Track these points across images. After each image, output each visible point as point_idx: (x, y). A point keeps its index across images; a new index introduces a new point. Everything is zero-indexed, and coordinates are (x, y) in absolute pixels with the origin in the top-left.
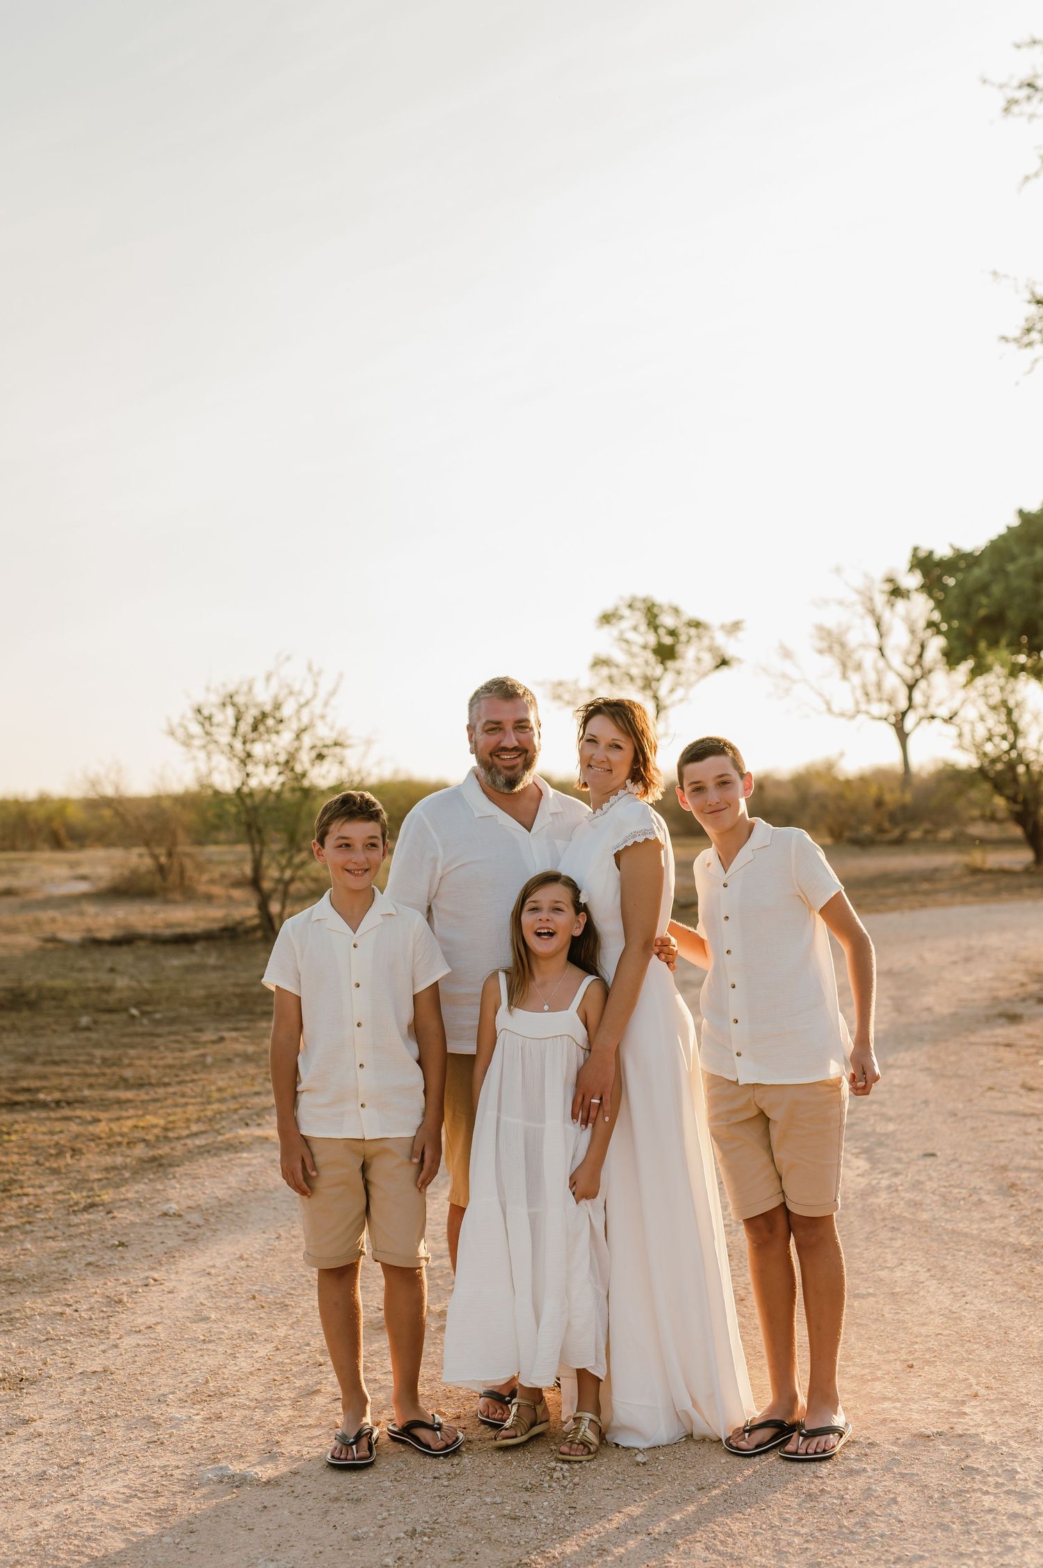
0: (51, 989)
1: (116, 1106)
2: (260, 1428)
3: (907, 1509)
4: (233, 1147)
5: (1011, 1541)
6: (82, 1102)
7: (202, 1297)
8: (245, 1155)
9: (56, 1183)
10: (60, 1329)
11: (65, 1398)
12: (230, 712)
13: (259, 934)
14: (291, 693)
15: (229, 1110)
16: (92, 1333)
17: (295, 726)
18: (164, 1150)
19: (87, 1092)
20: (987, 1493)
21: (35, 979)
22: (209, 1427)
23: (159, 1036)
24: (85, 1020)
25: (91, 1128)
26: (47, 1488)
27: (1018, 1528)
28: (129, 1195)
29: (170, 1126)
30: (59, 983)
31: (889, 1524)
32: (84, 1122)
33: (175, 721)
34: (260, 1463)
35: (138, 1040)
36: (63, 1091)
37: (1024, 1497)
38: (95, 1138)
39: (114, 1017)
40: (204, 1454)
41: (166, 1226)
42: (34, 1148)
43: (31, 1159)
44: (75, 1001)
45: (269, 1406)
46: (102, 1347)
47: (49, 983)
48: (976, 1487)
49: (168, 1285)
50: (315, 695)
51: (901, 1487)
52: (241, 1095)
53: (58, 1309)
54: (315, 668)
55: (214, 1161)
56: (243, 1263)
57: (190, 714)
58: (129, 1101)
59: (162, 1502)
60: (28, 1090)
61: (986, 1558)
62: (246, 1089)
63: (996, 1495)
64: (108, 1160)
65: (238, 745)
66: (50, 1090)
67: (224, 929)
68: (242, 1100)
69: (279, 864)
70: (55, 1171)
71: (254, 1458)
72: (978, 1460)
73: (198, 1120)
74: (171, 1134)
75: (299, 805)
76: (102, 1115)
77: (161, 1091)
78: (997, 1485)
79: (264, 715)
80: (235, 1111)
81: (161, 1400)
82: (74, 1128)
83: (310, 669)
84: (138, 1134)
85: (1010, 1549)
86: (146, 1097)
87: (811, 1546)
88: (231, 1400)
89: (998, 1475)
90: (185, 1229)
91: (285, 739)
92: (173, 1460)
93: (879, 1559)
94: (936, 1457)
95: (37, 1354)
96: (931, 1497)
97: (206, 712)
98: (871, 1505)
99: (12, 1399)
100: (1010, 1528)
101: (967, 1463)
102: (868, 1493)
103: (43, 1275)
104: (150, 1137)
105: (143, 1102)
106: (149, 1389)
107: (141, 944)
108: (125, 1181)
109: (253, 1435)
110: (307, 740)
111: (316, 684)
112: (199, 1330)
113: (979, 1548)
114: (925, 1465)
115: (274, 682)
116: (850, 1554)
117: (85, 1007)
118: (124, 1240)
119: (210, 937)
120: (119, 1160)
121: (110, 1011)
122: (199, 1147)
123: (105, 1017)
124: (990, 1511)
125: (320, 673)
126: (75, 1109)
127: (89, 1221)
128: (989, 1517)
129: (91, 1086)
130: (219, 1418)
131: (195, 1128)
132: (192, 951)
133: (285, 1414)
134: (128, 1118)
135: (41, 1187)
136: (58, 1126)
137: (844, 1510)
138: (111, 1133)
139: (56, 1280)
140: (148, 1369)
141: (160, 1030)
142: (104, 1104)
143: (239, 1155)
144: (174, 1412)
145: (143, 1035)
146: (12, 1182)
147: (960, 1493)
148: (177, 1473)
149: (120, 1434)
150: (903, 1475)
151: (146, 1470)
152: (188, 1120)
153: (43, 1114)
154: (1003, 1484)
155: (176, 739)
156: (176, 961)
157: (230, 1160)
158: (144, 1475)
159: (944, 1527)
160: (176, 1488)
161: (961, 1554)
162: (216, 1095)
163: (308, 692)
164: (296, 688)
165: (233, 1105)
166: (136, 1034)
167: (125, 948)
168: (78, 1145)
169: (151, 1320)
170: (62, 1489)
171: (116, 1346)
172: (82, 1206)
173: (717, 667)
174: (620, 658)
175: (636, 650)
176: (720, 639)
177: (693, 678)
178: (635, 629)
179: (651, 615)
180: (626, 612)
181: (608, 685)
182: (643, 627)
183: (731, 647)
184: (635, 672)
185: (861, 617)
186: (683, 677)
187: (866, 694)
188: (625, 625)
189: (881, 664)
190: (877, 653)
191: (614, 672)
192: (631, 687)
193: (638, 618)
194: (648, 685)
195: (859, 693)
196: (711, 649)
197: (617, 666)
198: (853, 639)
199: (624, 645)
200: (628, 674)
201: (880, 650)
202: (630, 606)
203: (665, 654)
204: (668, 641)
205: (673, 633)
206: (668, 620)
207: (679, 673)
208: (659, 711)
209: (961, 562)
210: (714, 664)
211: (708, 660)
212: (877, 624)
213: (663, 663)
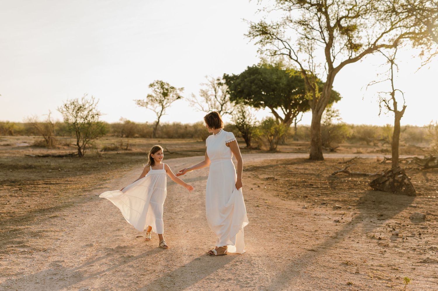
12: (73, 106)
13: (78, 156)
14: (88, 102)
17: (88, 110)
21: (30, 163)
33: (60, 107)
44: (44, 167)
47: (34, 164)
50: (93, 103)
54: (93, 97)
57: (63, 106)
65: (74, 113)
67: (70, 154)
69: (83, 140)
75: (88, 128)
79: (81, 107)
83: (92, 98)
91: (86, 113)
97: (67, 106)
107: (50, 157)
110: (90, 113)
111: (93, 101)
115: (84, 100)
119: (66, 156)
121: (54, 169)
125: (94, 98)
132: (63, 159)
155: (60, 111)
156: (61, 161)
163: (91, 103)
164: (89, 101)
167: (47, 158)
173: (177, 98)
174: (154, 95)
175: (158, 93)
176: (178, 92)
177: (172, 101)
178: (158, 88)
179: (162, 85)
180: (156, 84)
181: (151, 101)
182: (160, 88)
183: (181, 94)
184: (157, 98)
185: (212, 88)
186: (169, 101)
187: (212, 107)
188: (156, 87)
189: (215, 99)
190: (215, 97)
191: (153, 98)
192: (157, 102)
193: (159, 86)
194: (161, 102)
195: (210, 106)
196: (176, 94)
197: (153, 97)
198: (209, 93)
199: (155, 92)
200: (156, 99)
201: (215, 96)
202: (157, 83)
203: (165, 95)
204: (166, 91)
205: (167, 90)
206: (166, 87)
207: (168, 99)
208: (163, 109)
209: (235, 77)
210: (176, 98)
211: (175, 97)
212: (215, 90)
213: (164, 97)
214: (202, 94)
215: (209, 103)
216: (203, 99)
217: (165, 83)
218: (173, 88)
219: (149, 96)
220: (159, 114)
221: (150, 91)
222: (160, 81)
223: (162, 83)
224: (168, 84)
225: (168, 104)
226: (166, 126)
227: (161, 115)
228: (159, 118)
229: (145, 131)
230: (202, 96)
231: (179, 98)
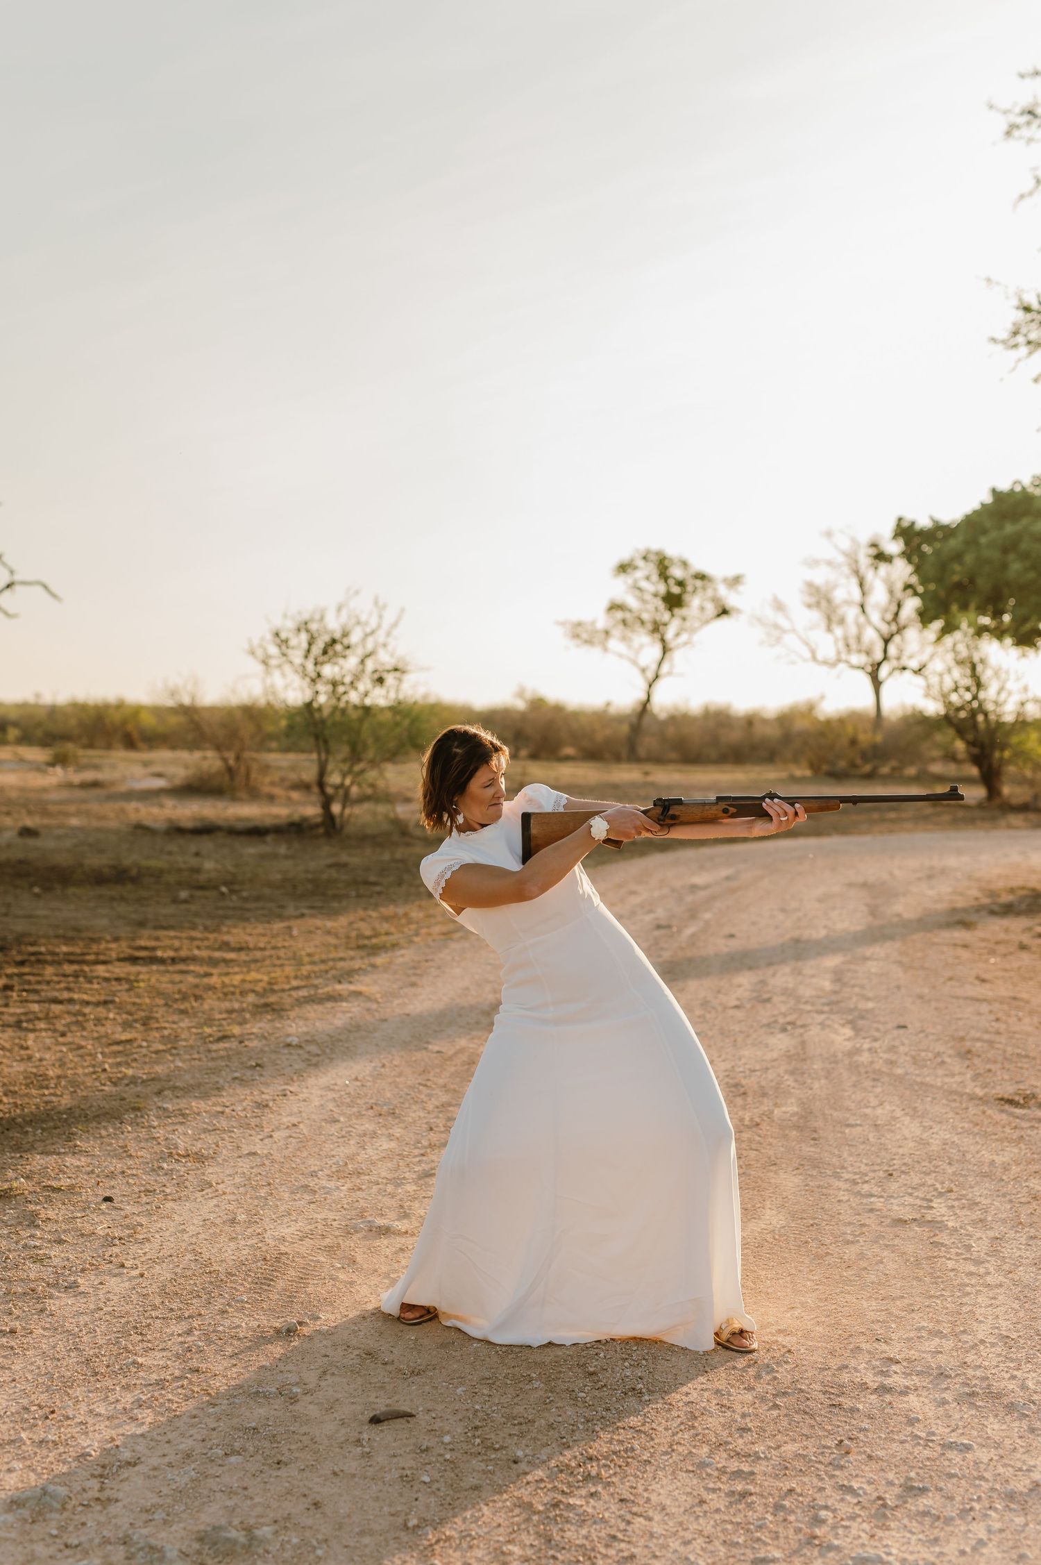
0: (148, 868)
1: (223, 965)
2: (393, 1197)
3: (891, 1267)
4: (333, 998)
5: (968, 1289)
6: (194, 959)
7: (331, 1106)
8: (344, 1004)
9: (187, 1020)
10: (224, 1123)
11: (240, 1170)
12: (304, 637)
13: (321, 830)
14: (358, 623)
15: (321, 971)
16: (248, 1126)
17: (360, 652)
18: (272, 999)
19: (196, 952)
20: (950, 1259)
21: (130, 859)
22: (353, 1194)
23: (248, 910)
24: (184, 894)
25: (206, 980)
26: (238, 1229)
27: (973, 1282)
28: (255, 1030)
29: (273, 981)
30: (153, 863)
31: (877, 1276)
32: (198, 975)
33: (256, 642)
34: (397, 1220)
35: (230, 913)
36: (176, 950)
37: (978, 1262)
38: (211, 988)
39: (208, 893)
40: (354, 1213)
41: (291, 1054)
42: (160, 994)
43: (161, 1002)
44: (171, 878)
45: (398, 1182)
46: (261, 1137)
47: (145, 863)
48: (941, 1254)
49: (301, 1096)
50: (379, 626)
51: (886, 1253)
52: (329, 960)
53: (219, 1109)
54: (381, 603)
55: (319, 1008)
56: (358, 1083)
57: (269, 637)
58: (232, 961)
59: (327, 1241)
60: (145, 948)
61: (949, 1299)
62: (332, 956)
63: (957, 1261)
64: (227, 1005)
65: (310, 666)
66: (164, 948)
67: (291, 825)
68: (331, 964)
69: (341, 771)
70: (183, 1012)
71: (392, 1215)
72: (944, 1238)
73: (296, 977)
74: (276, 987)
75: (361, 721)
76: (214, 971)
77: (258, 954)
78: (957, 1254)
79: (334, 641)
80: (327, 972)
81: (313, 1174)
82: (191, 979)
83: (376, 603)
84: (247, 986)
85: (968, 1294)
86: (247, 958)
87: (821, 1287)
88: (367, 1177)
89: (958, 1248)
90: (306, 1056)
91: (352, 662)
92: (331, 1216)
93: (871, 1297)
94: (911, 1234)
95: (210, 1139)
96: (908, 1260)
97: (283, 636)
98: (863, 1264)
99: (198, 1169)
100: (967, 1281)
101: (935, 1239)
102: (862, 1256)
103: (199, 1085)
104: (259, 988)
105: (245, 962)
106: (302, 1167)
108: (245, 1022)
109: (387, 1201)
110: (370, 665)
111: (380, 617)
112: (333, 1129)
113: (943, 1293)
114: (903, 1239)
115: (344, 613)
116: (849, 1293)
117: (180, 884)
118: (259, 1062)
119: (277, 830)
120: (236, 1006)
121: (201, 888)
122: (304, 997)
123: (199, 893)
124: (953, 1270)
125: (385, 607)
126: (188, 965)
127: (226, 1049)
128: (952, 1274)
129: (198, 948)
130: (360, 1189)
131: (295, 983)
132: (264, 842)
133: (411, 1188)
134: (236, 973)
135: (174, 1023)
136: (177, 978)
137: (844, 1266)
138: (224, 985)
139: (212, 1089)
140: (299, 1153)
141: (248, 905)
142: (213, 962)
143: (339, 1004)
144: (324, 1183)
145: (234, 908)
146: (149, 1018)
147: (929, 1258)
148: (335, 1224)
149: (286, 1195)
150: (887, 1246)
151: (311, 1221)
152: (287, 977)
153: (162, 968)
154: (962, 1254)
155: (256, 658)
156: (251, 850)
157: (333, 1008)
158: (310, 1224)
159: (918, 1279)
160: (337, 1233)
161: (931, 1297)
162: (306, 959)
163: (373, 623)
164: (363, 618)
165: (323, 967)
166: (228, 908)
167: (205, 838)
168: (198, 992)
169: (295, 1120)
170: (249, 1230)
171: (271, 1136)
172: (216, 1037)
173: (719, 616)
174: (632, 602)
175: (648, 597)
176: (722, 591)
177: (697, 625)
178: (648, 578)
179: (662, 566)
180: (641, 563)
181: (621, 627)
182: (655, 577)
183: (731, 599)
184: (645, 616)
185: (848, 577)
186: (688, 624)
187: (848, 646)
188: (639, 574)
189: (862, 619)
190: (859, 610)
191: (628, 616)
192: (641, 630)
193: (651, 569)
194: (657, 628)
195: (841, 645)
196: (715, 600)
197: (630, 611)
198: (839, 595)
199: (637, 592)
200: (640, 619)
201: (862, 606)
202: (645, 558)
203: (673, 602)
204: (676, 590)
205: (681, 584)
206: (677, 572)
207: (684, 619)
208: (665, 652)
209: (939, 532)
210: (716, 613)
211: (711, 609)
212: (861, 585)
213: (670, 609)
214: (812, 600)
215: (839, 631)
216: (816, 616)
217: (676, 561)
218: (701, 577)
219: (614, 607)
220: (650, 675)
221: (619, 589)
222: (658, 553)
223: (665, 558)
224: (685, 564)
225: (684, 637)
226: (678, 720)
227: (657, 677)
228: (650, 686)
229: (599, 737)
230: (809, 606)
231: (724, 612)
